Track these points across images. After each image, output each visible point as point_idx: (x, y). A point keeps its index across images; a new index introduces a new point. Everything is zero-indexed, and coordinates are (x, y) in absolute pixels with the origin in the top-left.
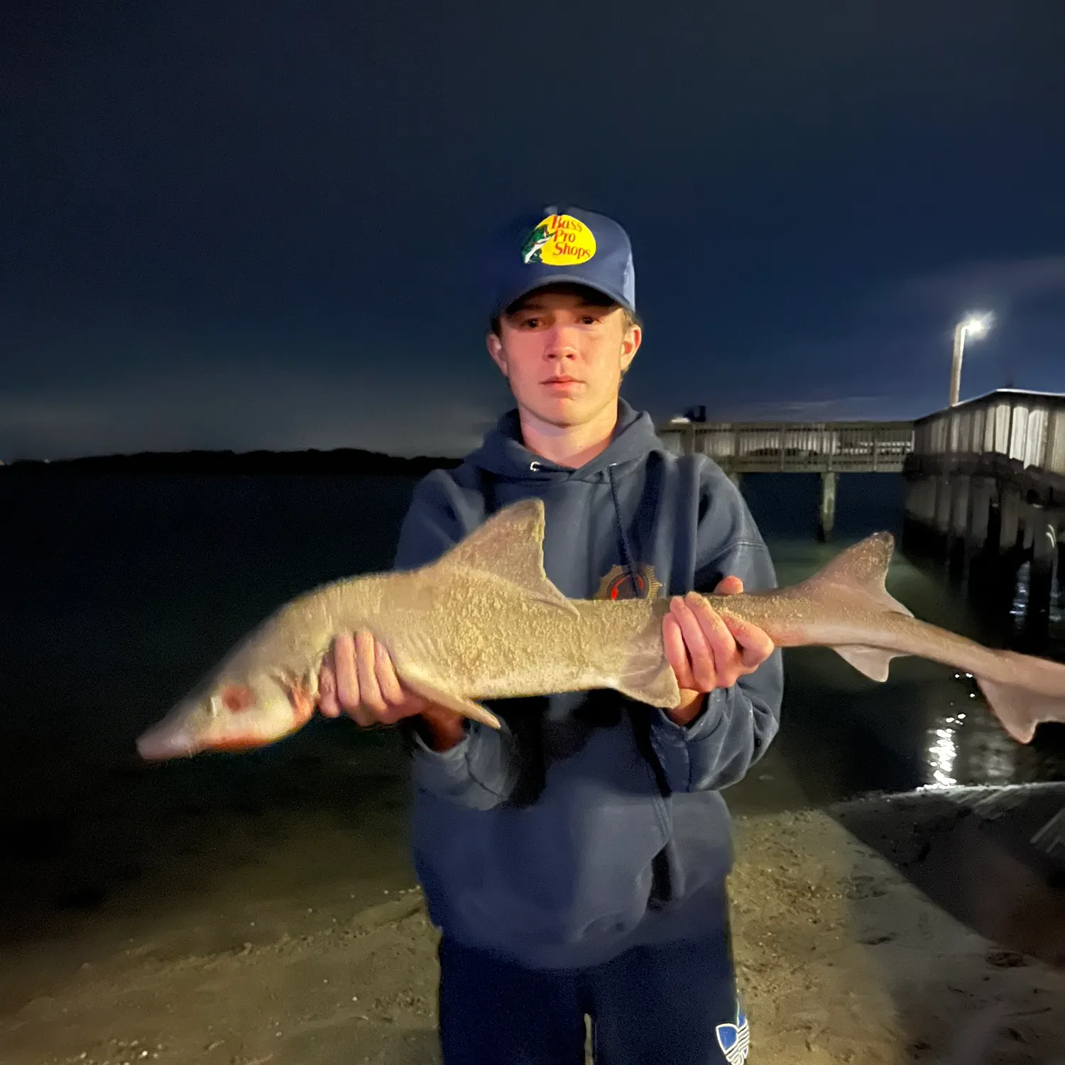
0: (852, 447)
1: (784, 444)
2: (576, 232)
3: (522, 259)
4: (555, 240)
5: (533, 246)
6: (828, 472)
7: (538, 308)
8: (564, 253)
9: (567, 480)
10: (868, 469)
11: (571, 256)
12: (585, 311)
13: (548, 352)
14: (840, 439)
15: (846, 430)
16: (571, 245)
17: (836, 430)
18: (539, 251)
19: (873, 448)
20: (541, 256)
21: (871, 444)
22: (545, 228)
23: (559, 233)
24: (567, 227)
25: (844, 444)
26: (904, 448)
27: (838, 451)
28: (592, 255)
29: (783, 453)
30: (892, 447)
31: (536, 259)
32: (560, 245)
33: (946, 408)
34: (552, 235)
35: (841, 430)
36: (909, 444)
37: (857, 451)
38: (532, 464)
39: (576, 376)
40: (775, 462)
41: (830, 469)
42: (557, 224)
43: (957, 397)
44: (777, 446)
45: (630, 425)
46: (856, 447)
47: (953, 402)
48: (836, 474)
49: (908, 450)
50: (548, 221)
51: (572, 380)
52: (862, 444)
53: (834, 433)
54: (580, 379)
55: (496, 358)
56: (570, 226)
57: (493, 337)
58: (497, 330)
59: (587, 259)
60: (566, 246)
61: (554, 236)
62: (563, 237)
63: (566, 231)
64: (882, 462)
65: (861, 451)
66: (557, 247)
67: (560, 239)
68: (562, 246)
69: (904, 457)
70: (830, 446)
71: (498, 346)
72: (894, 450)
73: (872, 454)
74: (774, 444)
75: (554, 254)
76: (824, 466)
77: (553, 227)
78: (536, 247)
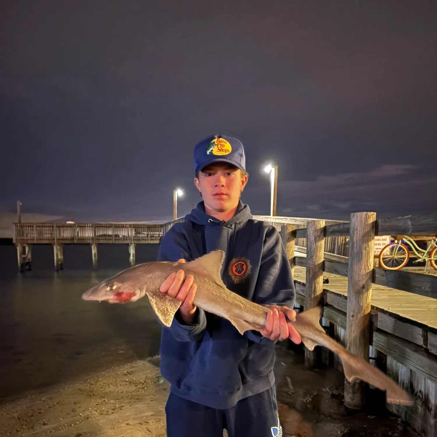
0: (140, 233)
1: (113, 233)
2: (225, 144)
3: (206, 153)
4: (218, 147)
5: (210, 149)
6: (131, 243)
7: (212, 169)
8: (221, 151)
9: (221, 226)
10: (146, 242)
11: (223, 152)
12: (228, 171)
13: (215, 184)
14: (136, 231)
15: (138, 227)
16: (223, 148)
17: (133, 227)
18: (212, 150)
19: (148, 234)
20: (213, 152)
21: (147, 233)
22: (214, 142)
23: (219, 144)
24: (222, 142)
25: (137, 233)
26: (159, 235)
27: (135, 235)
28: (230, 152)
29: (114, 236)
30: (155, 234)
31: (211, 153)
32: (219, 148)
33: (173, 220)
34: (216, 145)
35: (136, 227)
36: (161, 233)
37: (142, 235)
38: (209, 220)
39: (225, 193)
40: (111, 239)
41: (132, 242)
42: (218, 141)
43: (176, 217)
44: (111, 234)
45: (242, 209)
46: (141, 234)
47: (175, 218)
48: (135, 244)
49: (160, 236)
50: (215, 140)
51: (223, 194)
52: (144, 233)
53: (133, 229)
54: (226, 194)
55: (197, 186)
56: (223, 142)
57: (196, 179)
58: (197, 176)
59: (229, 153)
60: (221, 149)
61: (217, 145)
62: (220, 146)
63: (221, 144)
64: (152, 240)
65: (144, 235)
66: (218, 149)
67: (219, 146)
68: (220, 149)
69: (160, 238)
70: (132, 233)
71: (197, 182)
72: (156, 236)
73: (148, 236)
74: (110, 233)
75: (217, 151)
76: (130, 241)
77: (217, 142)
78: (211, 149)
